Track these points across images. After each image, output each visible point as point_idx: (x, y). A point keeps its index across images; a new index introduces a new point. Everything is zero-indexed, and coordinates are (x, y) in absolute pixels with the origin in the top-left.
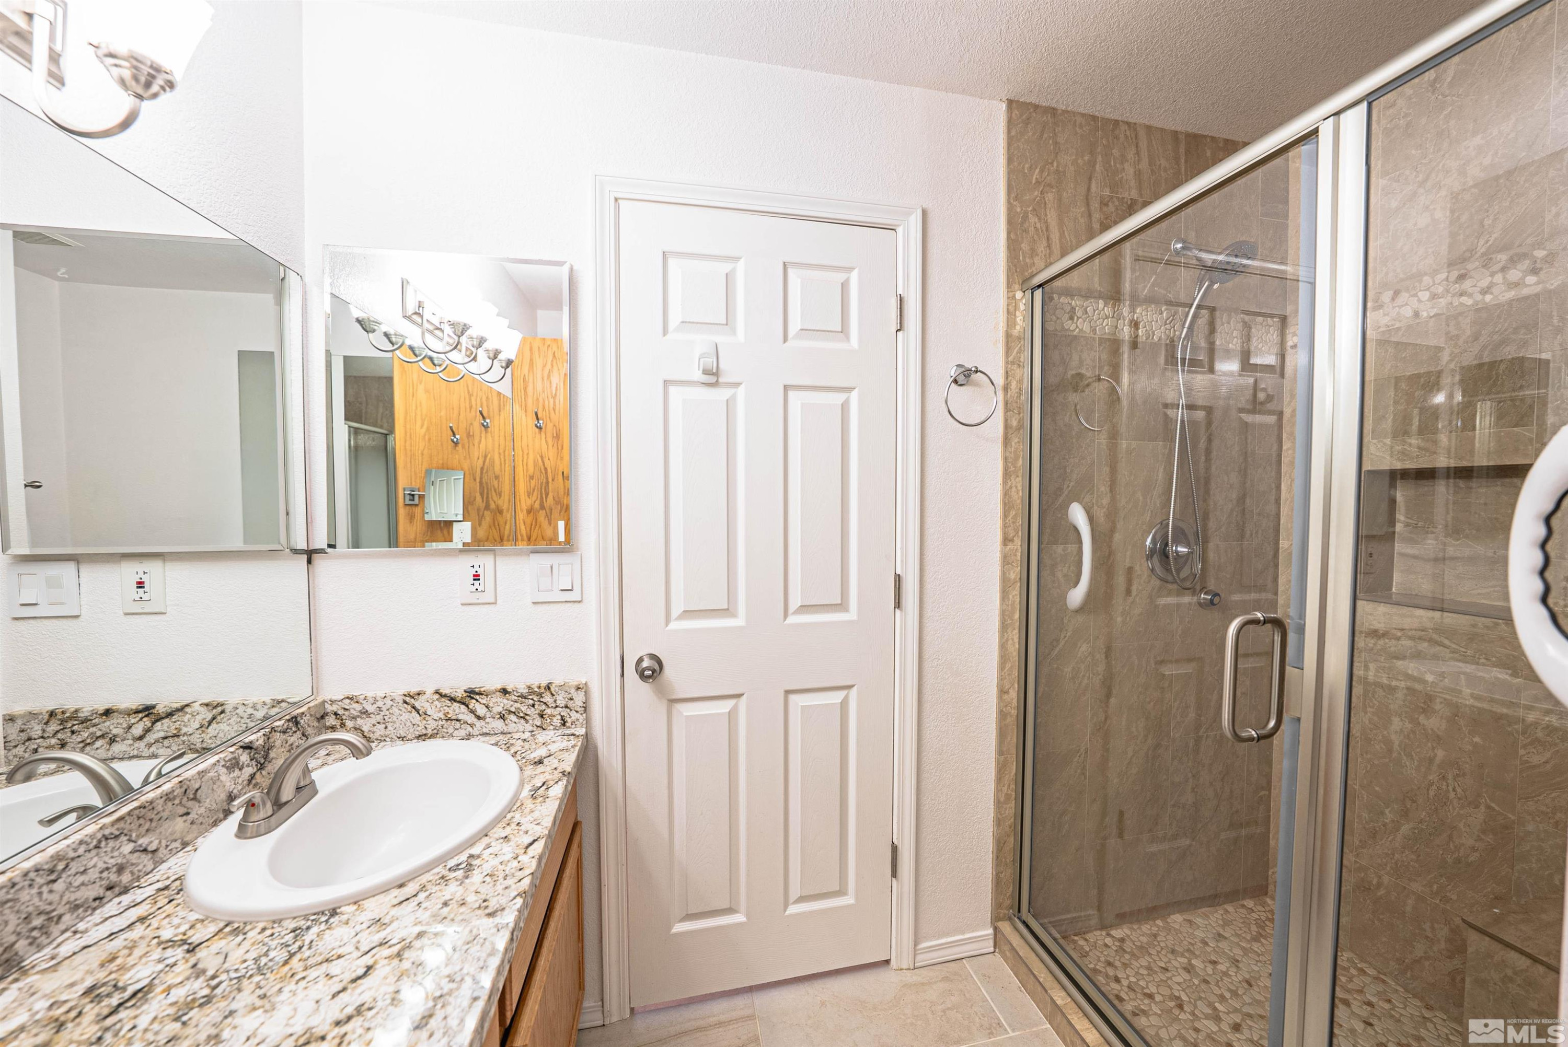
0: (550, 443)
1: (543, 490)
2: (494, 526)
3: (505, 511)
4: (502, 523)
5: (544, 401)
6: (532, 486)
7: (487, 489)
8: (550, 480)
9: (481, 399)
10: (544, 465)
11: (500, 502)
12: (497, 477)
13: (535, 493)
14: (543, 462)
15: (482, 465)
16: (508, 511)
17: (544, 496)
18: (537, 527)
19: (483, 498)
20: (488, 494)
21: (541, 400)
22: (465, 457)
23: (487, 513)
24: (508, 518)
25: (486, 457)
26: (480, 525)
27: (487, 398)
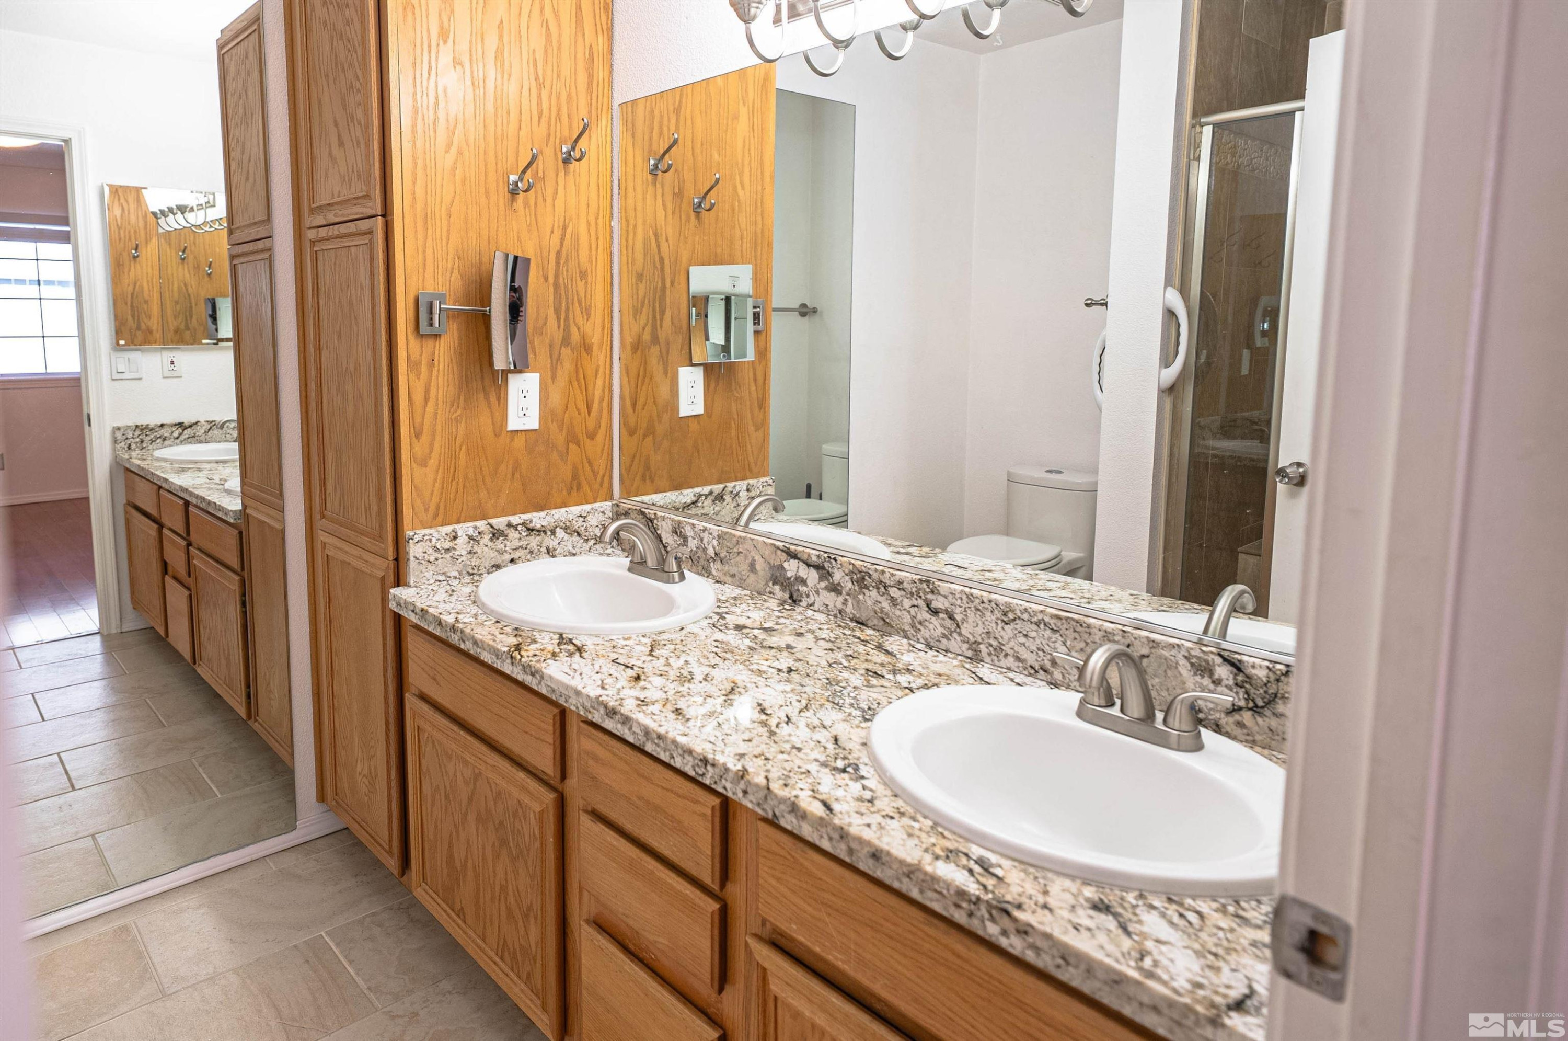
0: (670, 206)
1: (657, 305)
2: (578, 380)
3: (595, 348)
4: (590, 373)
5: (662, 117)
6: (641, 294)
7: (567, 298)
8: (668, 284)
9: (558, 98)
10: (659, 250)
11: (588, 329)
12: (583, 275)
13: (645, 310)
14: (658, 246)
15: (558, 248)
16: (600, 348)
17: (658, 317)
18: (647, 380)
19: (559, 319)
20: (567, 309)
21: (657, 112)
22: (530, 225)
23: (566, 352)
24: (601, 363)
25: (565, 228)
26: (554, 378)
27: (569, 95)
